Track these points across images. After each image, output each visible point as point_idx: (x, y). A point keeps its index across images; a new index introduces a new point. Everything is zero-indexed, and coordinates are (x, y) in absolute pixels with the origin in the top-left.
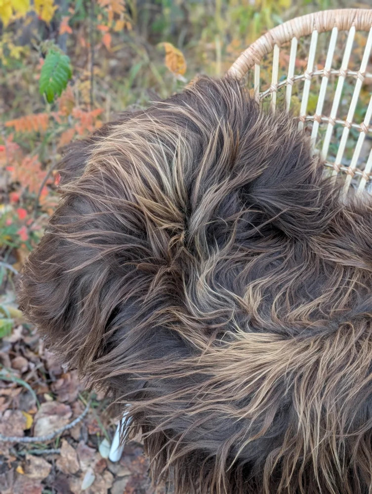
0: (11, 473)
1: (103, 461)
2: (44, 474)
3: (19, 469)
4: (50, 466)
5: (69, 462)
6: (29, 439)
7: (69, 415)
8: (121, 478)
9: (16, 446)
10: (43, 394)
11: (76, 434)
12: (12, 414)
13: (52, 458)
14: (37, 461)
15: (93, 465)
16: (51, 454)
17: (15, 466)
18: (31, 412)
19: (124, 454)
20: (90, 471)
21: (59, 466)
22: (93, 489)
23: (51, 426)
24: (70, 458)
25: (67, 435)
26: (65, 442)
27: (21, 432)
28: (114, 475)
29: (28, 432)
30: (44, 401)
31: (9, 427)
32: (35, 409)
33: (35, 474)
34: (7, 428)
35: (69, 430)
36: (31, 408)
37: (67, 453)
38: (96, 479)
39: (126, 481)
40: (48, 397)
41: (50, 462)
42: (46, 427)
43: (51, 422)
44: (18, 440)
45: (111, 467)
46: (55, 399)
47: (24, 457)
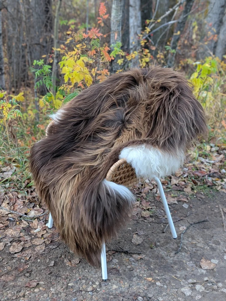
0: (15, 223)
1: (46, 227)
2: (25, 226)
3: (18, 223)
4: (28, 224)
5: (35, 225)
6: (25, 216)
7: (42, 212)
8: (49, 233)
9: (21, 217)
10: (37, 204)
11: (41, 218)
12: (23, 207)
13: (29, 222)
14: (25, 222)
15: (42, 227)
16: (30, 221)
17: (17, 221)
18: (30, 209)
19: (53, 227)
20: (40, 228)
21: (31, 225)
22: (38, 233)
23: (34, 214)
24: (36, 224)
25: (38, 218)
26: (36, 219)
27: (24, 213)
28: (47, 232)
29: (26, 214)
30: (36, 207)
31: (21, 211)
32: (32, 208)
33: (22, 226)
34: (20, 211)
35: (39, 216)
36: (31, 208)
37: (35, 222)
38: (40, 231)
39: (50, 234)
40: (38, 206)
41: (28, 223)
42: (32, 213)
43: (35, 213)
44: (21, 215)
45: (47, 229)
46: (40, 207)
47: (21, 220)
